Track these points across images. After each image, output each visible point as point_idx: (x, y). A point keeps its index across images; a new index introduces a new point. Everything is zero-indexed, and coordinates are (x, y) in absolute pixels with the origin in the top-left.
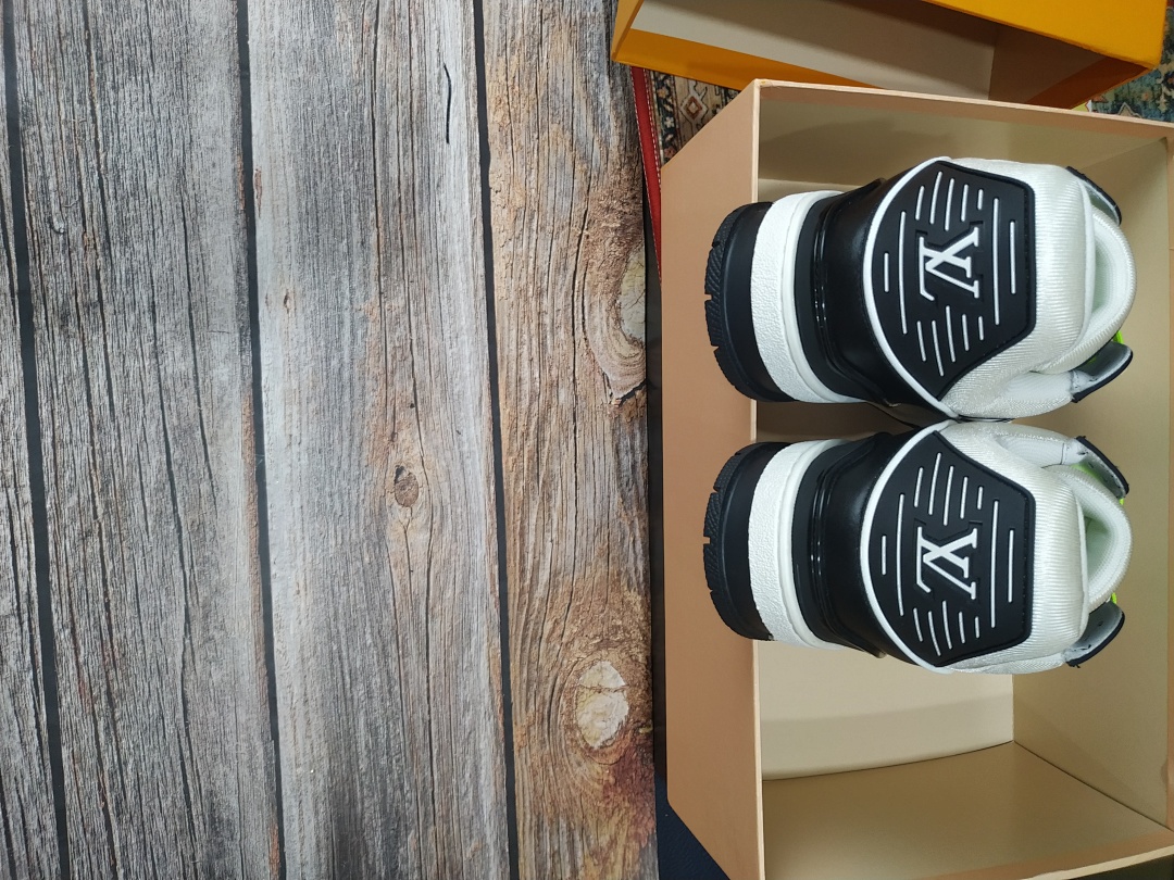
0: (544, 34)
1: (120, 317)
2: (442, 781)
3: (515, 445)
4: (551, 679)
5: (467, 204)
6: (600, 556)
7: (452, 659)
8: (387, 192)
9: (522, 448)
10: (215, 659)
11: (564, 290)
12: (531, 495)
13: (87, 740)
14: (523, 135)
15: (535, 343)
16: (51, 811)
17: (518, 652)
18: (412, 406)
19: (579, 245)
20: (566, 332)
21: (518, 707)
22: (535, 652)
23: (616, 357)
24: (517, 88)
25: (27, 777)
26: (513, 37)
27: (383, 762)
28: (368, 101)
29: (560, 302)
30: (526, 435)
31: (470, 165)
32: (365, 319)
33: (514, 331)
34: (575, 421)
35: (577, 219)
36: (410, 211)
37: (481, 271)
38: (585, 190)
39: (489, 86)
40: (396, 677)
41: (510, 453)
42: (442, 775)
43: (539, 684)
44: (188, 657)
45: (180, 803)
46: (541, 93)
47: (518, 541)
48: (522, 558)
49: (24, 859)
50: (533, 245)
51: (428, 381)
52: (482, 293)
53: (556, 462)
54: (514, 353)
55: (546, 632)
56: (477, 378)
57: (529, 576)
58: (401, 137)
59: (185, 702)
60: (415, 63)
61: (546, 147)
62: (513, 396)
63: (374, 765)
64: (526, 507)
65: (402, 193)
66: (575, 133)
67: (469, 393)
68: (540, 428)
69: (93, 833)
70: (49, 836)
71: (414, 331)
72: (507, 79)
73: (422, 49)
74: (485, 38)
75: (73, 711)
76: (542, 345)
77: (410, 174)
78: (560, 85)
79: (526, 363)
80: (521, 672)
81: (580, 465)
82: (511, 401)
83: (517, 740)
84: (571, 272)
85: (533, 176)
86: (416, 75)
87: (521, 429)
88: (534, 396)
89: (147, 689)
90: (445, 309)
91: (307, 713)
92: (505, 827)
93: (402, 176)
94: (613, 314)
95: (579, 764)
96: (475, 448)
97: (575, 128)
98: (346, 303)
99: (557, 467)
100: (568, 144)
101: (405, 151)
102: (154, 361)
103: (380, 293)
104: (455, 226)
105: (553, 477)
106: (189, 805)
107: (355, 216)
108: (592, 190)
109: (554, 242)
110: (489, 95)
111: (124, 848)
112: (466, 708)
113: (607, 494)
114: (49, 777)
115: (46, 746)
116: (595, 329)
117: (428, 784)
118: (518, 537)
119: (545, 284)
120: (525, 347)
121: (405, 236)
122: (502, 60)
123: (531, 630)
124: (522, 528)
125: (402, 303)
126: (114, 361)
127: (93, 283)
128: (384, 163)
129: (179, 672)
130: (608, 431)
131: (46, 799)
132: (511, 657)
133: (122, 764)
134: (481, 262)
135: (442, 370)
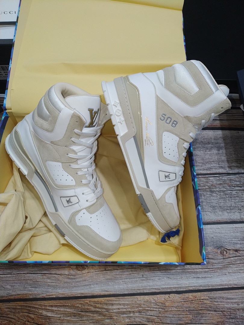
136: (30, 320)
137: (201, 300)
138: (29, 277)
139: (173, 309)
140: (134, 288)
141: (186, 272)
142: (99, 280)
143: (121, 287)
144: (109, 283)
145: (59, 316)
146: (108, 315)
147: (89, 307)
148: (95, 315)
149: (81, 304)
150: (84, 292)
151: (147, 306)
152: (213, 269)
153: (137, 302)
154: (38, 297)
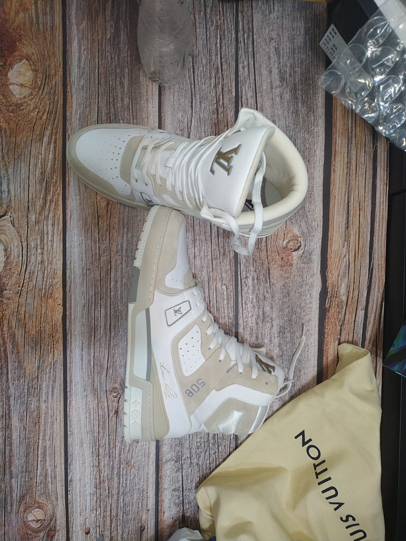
0: (37, 371)
1: (206, 254)
2: (95, 57)
3: (56, 197)
4: (44, 94)
5: (73, 299)
6: (19, 146)
7: (88, 109)
8: (106, 303)
9: (53, 196)
10: (180, 122)
11: (31, 263)
12: (50, 175)
13: (227, 97)
14: (47, 328)
15: (45, 241)
16: (240, 73)
17: (59, 107)
18: (100, 216)
19: (23, 283)
20: (31, 245)
21: (60, 85)
22: (51, 107)
23: (8, 234)
24: (49, 348)
25: (247, 87)
26: (50, 369)
27: (118, 70)
28: (112, 338)
29: (33, 258)
30: (51, 201)
31: (70, 315)
32: (117, 252)
33: (54, 246)
34: (28, 206)
35: (24, 294)
36: (97, 296)
37: (68, 271)
38: (20, 307)
39: (62, 348)
40: (111, 105)
41: (59, 194)
42: (94, 60)
43: (50, 92)
44: (189, 124)
45: (196, 68)
46: (39, 347)
47: (57, 156)
48: (55, 148)
49: (250, 57)
50: (44, 283)
51: (93, 226)
52: (68, 262)
53: (38, 189)
54: (55, 237)
55: (46, 114)
56: (72, 227)
57: (53, 140)
58: (99, 325)
59: (192, 106)
60: (92, 355)
61: (37, 324)
62: (56, 219)
63: (122, 70)
64: (53, 170)
65: (99, 302)
66: (24, 331)
67: (75, 220)
68: (45, 204)
69: (227, 63)
70: (241, 64)
71: (98, 247)
72: (54, 351)
73: (89, 361)
74: (62, 368)
75: (230, 109)
76: (42, 240)
77: (96, 310)
78: (30, 350)
79: (50, 232)
80: (58, 99)
81: (26, 187)
82: (57, 216)
83: (61, 70)
84: (27, 272)
85: (43, 312)
86: (92, 350)
87: (53, 204)
88: (47, 218)
89: (205, 113)
90: (84, 256)
91: (147, 95)
92: (68, 32)
93: (99, 309)
94: (8, 253)
95: (33, 53)
96: (74, 197)
97: (24, 333)
98: (124, 259)
99: (37, 186)
100: (27, 326)
101: (98, 319)
102: (195, 238)
103: (111, 262)
104: (78, 290)
105: (39, 182)
106: (193, 66)
107: (119, 293)
108: (17, 307)
109: (35, 284)
110: (62, 344)
111: (217, 55)
112: (83, 87)
113: (15, 173)
114: (240, 86)
115: (240, 98)
116: (17, 247)
117: (100, 57)
118: (57, 157)
119: (40, 266)
120: (50, 239)
121: (99, 285)
122: (55, 359)
123: (52, 117)
124: (55, 161)
125: (102, 258)
126: (209, 238)
127: (214, 266)
128: (106, 314)
129: (193, 119)
130: (13, 201)
131: (241, 78)
132: (62, 106)
133: (215, 87)
134: (68, 275)
135: (86, 231)
136: (40, 114)
137: (52, 350)
138: (94, 109)
139: (43, 308)
140: (73, 257)
141: (90, 332)
142: (85, 206)
143: (75, 237)
144: (81, 221)
145: (43, 153)
146: (40, 219)
147: (51, 192)
148: (41, 201)
149: (56, 182)
150: (71, 186)
151: (49, 272)
152: (93, 373)
153: (55, 259)
154: (68, 124)
